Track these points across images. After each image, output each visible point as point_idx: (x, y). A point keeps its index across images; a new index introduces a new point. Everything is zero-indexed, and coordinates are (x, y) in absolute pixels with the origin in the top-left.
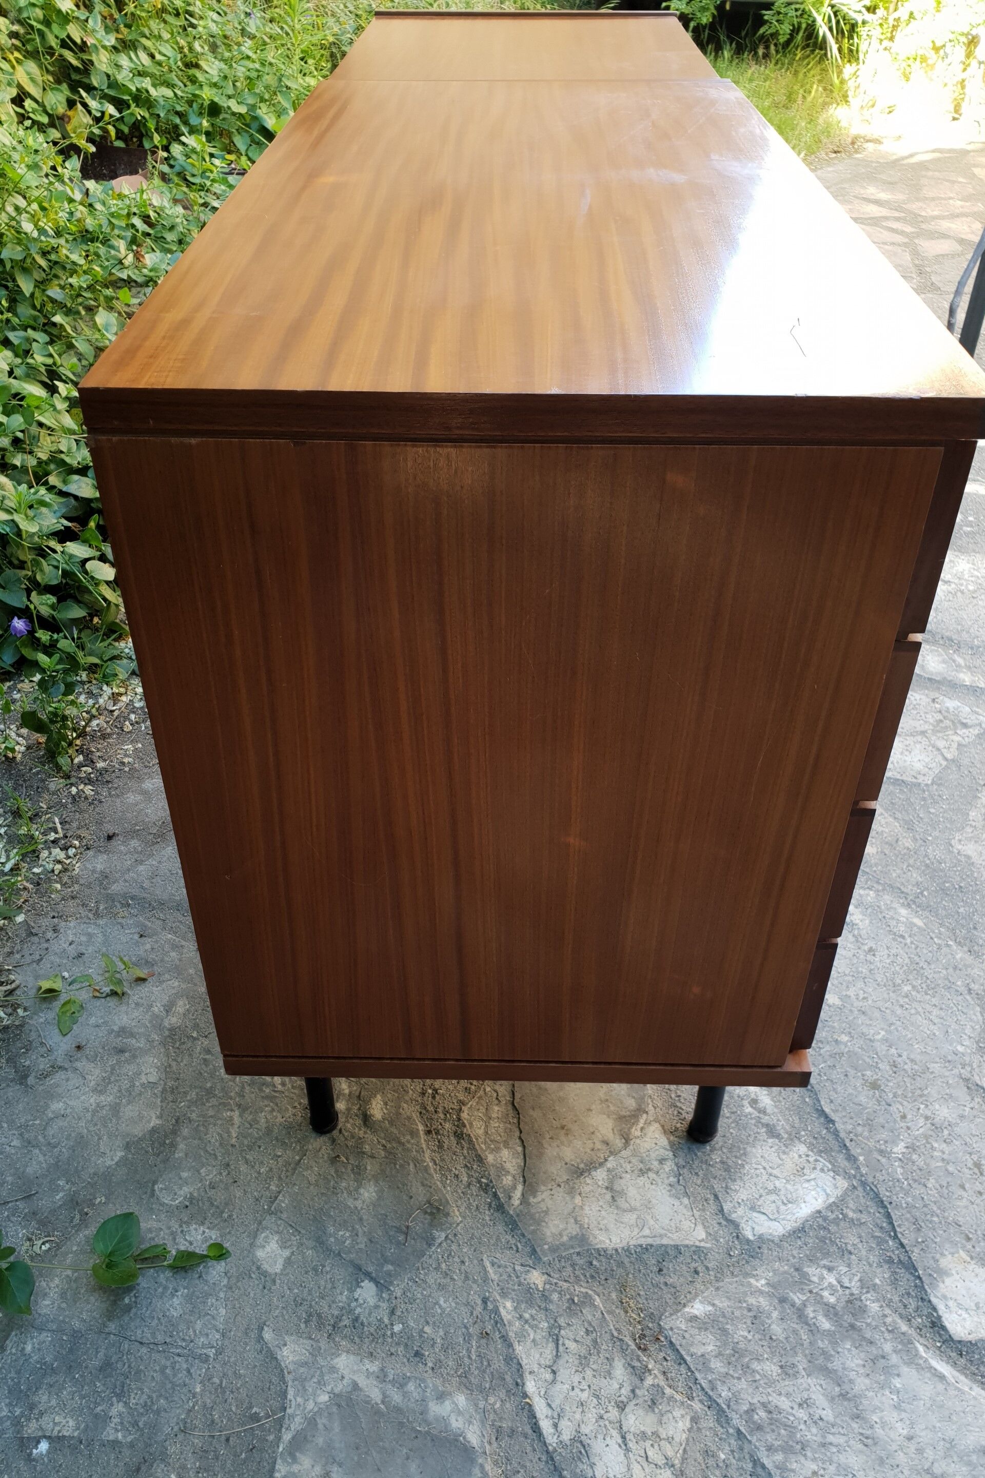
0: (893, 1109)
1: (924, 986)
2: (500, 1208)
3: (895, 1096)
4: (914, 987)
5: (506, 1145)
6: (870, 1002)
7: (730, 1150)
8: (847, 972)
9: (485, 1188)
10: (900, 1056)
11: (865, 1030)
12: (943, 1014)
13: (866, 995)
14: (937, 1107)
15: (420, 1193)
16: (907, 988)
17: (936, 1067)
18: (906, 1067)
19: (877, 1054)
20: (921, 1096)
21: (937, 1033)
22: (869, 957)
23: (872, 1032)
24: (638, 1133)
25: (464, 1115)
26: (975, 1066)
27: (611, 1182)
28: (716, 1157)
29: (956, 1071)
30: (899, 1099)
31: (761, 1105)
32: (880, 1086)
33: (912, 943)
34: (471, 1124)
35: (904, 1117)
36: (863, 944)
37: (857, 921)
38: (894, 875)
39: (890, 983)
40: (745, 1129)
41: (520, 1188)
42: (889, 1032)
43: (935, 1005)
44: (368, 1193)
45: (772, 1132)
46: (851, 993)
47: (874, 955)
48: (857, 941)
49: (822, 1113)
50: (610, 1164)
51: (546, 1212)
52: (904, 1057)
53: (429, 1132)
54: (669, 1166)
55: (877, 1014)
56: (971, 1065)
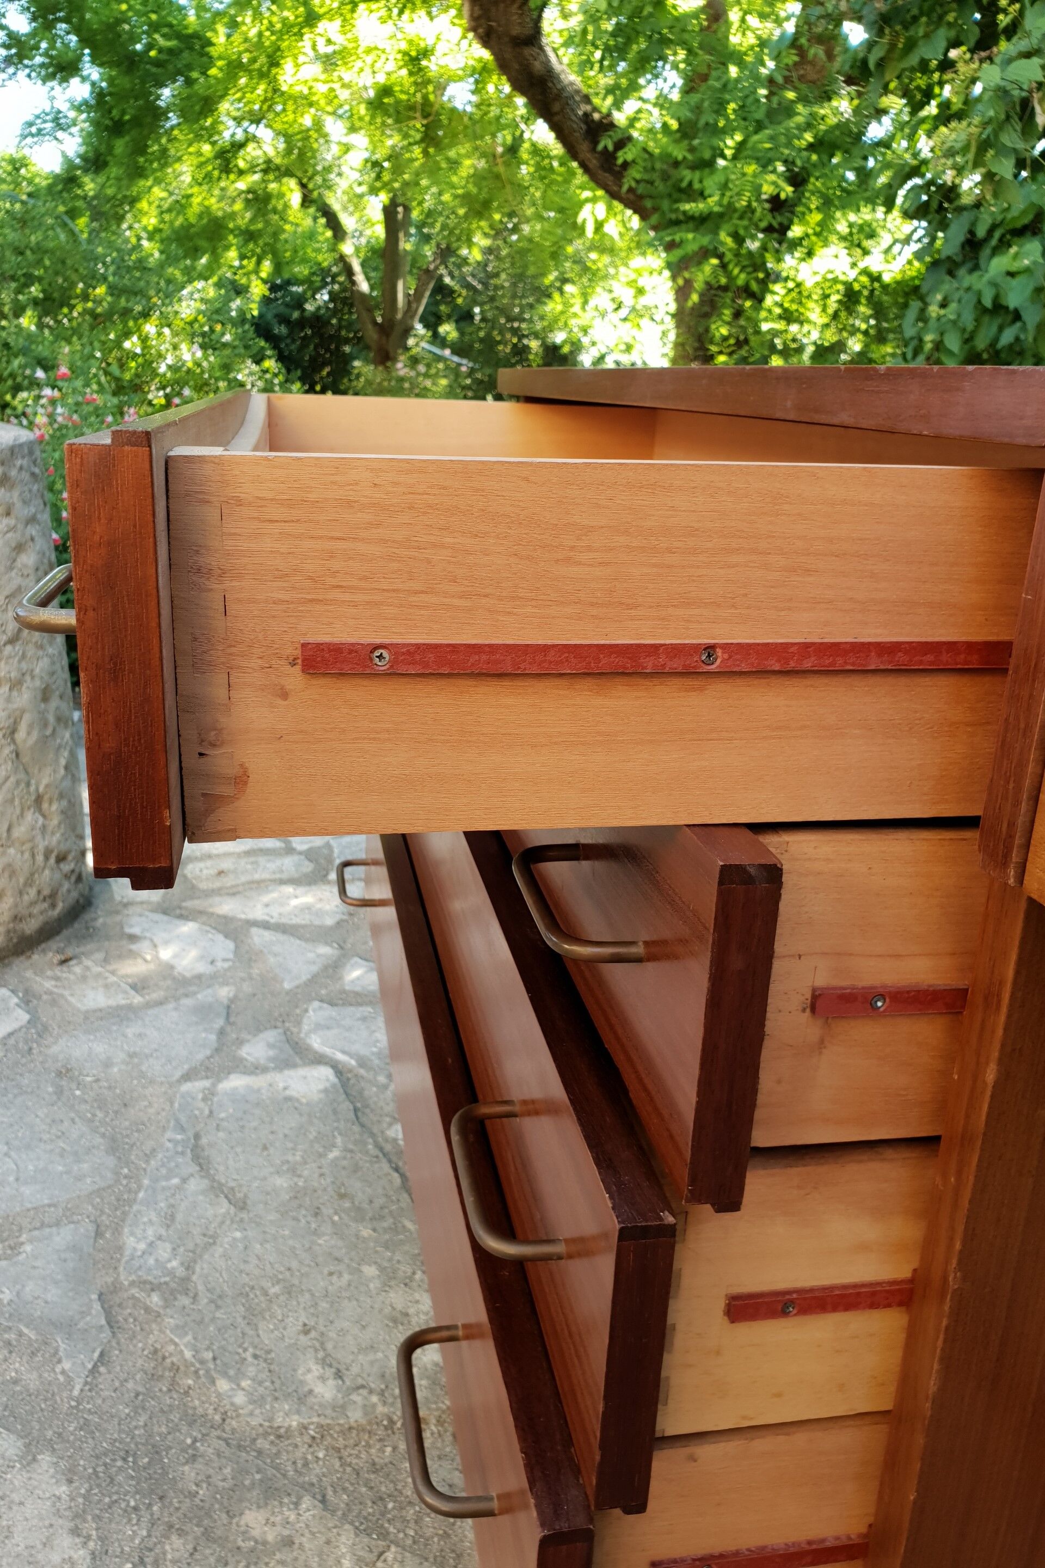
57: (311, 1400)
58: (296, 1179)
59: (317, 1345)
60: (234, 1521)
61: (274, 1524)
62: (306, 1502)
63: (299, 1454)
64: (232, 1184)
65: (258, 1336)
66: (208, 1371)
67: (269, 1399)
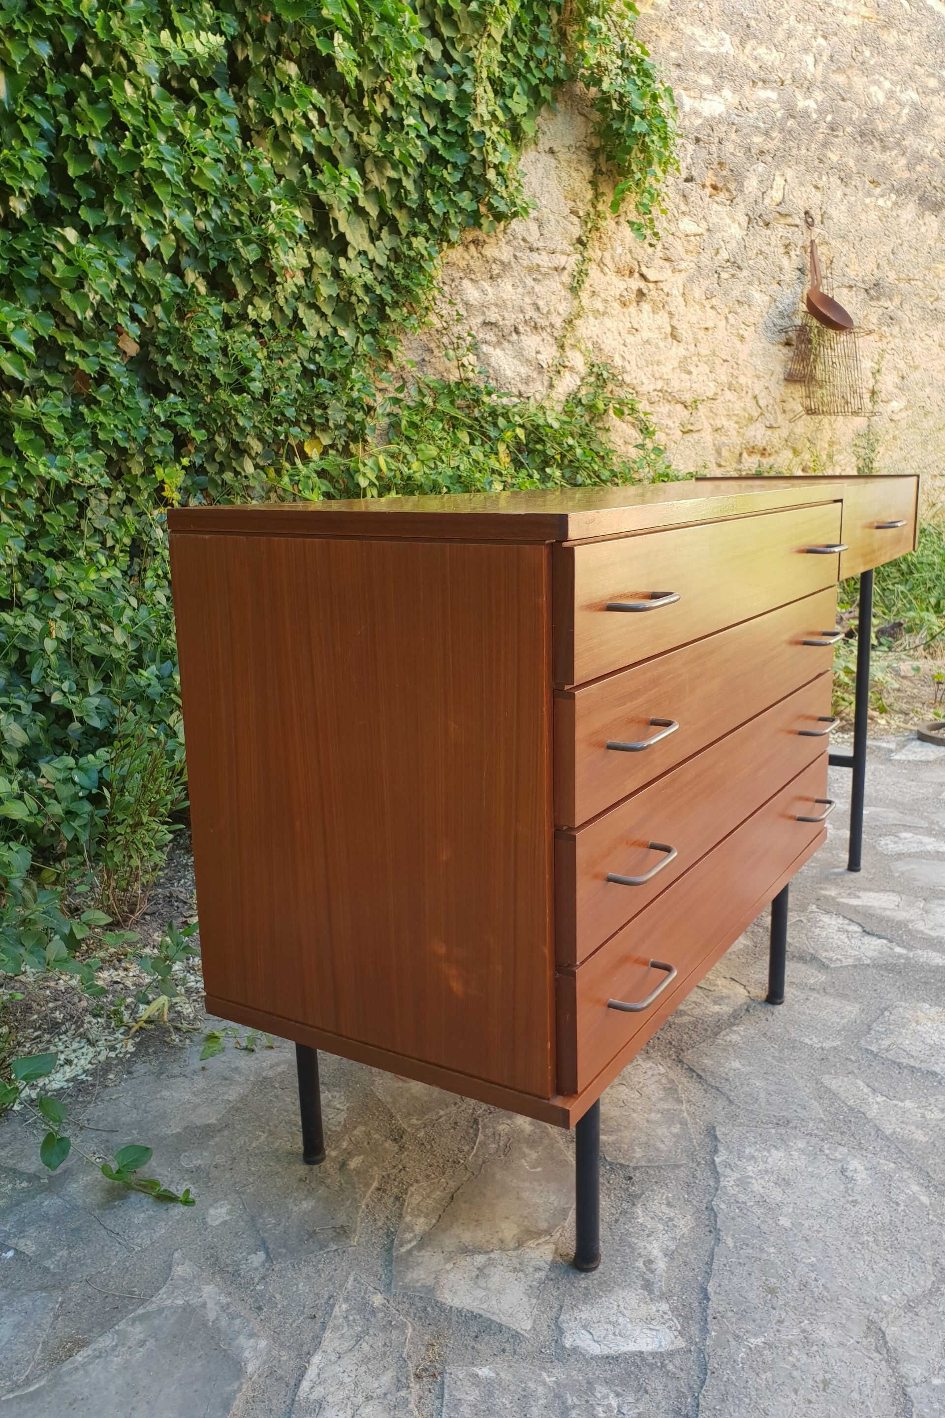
0: (775, 1313)
1: (888, 1244)
2: (389, 1250)
3: (785, 1305)
4: (876, 1240)
5: (427, 1216)
6: (821, 1235)
7: (600, 1284)
9: (389, 1234)
10: (816, 1280)
11: (797, 1252)
12: (889, 1268)
14: (822, 1327)
15: (341, 1218)
16: (867, 1238)
17: (846, 1301)
18: (815, 1290)
19: (794, 1272)
20: (812, 1315)
21: (870, 1278)
22: (848, 1206)
23: (804, 1255)
24: (533, 1246)
25: (412, 1189)
26: (891, 1316)
27: (485, 1266)
28: (583, 1284)
29: (866, 1312)
30: (787, 1309)
31: (653, 1266)
32: (776, 1293)
33: (904, 1211)
34: (412, 1195)
35: (780, 1322)
36: (850, 1195)
37: (858, 1178)
39: (854, 1230)
40: (625, 1275)
41: (414, 1243)
42: (820, 1261)
43: (887, 1260)
44: (307, 1205)
45: (648, 1286)
46: (807, 1224)
47: (854, 1206)
48: (846, 1192)
49: (704, 1290)
50: (492, 1255)
51: (419, 1264)
52: (821, 1283)
53: (379, 1189)
54: (542, 1275)
55: (820, 1245)
56: (886, 1313)
59: (850, 1191)
60: (932, 1141)
61: (910, 1131)
62: (888, 1132)
65: (891, 1216)
67: (895, 1178)
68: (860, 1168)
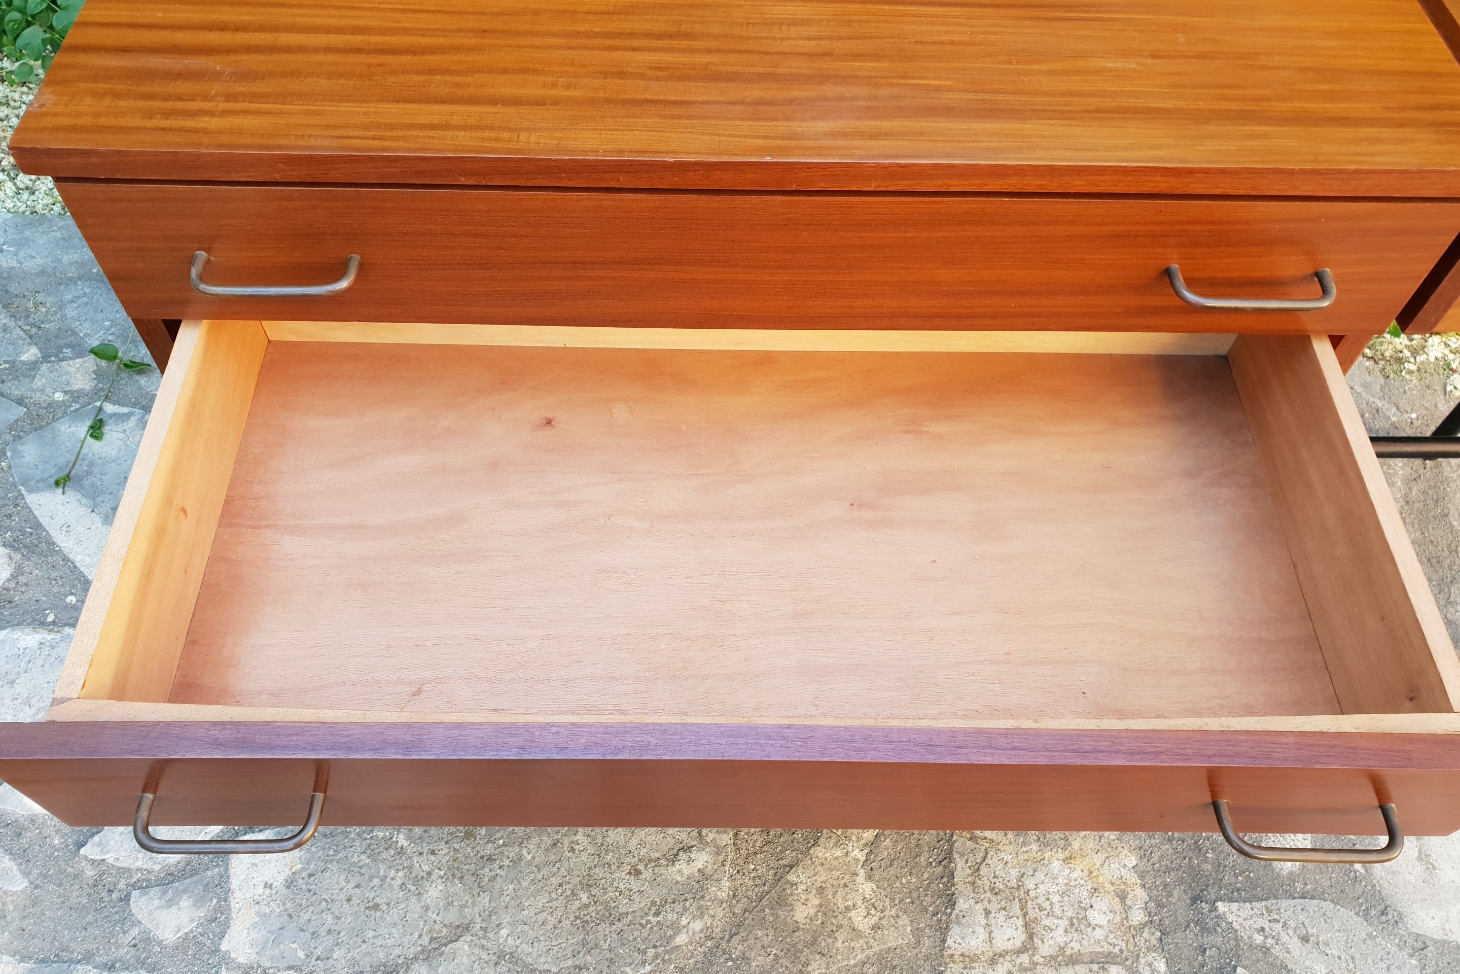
0: (442, 845)
1: (587, 918)
3: (455, 849)
4: (586, 906)
8: (608, 839)
10: (500, 867)
11: (535, 840)
12: (549, 927)
13: (577, 851)
14: (440, 887)
16: (584, 898)
17: (484, 900)
18: (487, 870)
20: (453, 875)
21: (525, 913)
22: (627, 867)
23: (531, 847)
26: (484, 942)
29: (478, 920)
30: (452, 853)
32: (468, 839)
33: (649, 922)
35: (433, 852)
36: (646, 865)
37: (678, 867)
38: (760, 933)
39: (591, 882)
42: (529, 863)
43: (560, 922)
47: (630, 873)
48: (651, 860)
52: (498, 871)
55: (553, 858)
56: (485, 937)
57: (708, 871)
58: (433, 877)
59: (653, 864)
60: (802, 927)
61: (807, 900)
62: (792, 877)
63: (750, 883)
64: (426, 939)
65: (633, 912)
66: (666, 952)
67: (702, 902)
68: (699, 864)
